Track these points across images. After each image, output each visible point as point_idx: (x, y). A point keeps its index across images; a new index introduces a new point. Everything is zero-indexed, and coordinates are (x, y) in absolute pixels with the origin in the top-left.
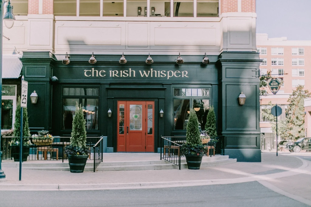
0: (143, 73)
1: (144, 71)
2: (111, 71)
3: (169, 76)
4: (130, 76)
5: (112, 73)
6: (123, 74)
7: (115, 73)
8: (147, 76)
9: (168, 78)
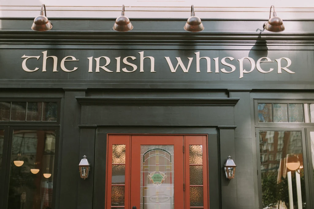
0: (175, 63)
1: (179, 59)
2: (91, 59)
3: (242, 71)
4: (142, 70)
5: (94, 62)
6: (123, 65)
7: (103, 62)
8: (185, 70)
9: (241, 76)
